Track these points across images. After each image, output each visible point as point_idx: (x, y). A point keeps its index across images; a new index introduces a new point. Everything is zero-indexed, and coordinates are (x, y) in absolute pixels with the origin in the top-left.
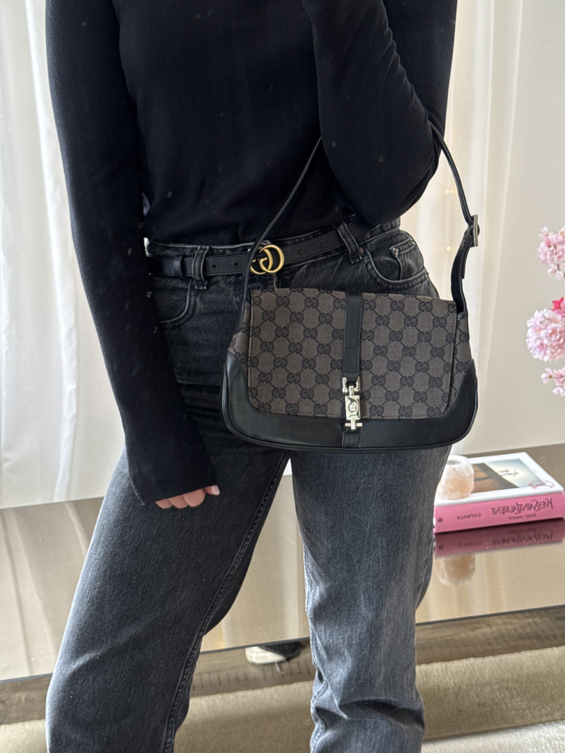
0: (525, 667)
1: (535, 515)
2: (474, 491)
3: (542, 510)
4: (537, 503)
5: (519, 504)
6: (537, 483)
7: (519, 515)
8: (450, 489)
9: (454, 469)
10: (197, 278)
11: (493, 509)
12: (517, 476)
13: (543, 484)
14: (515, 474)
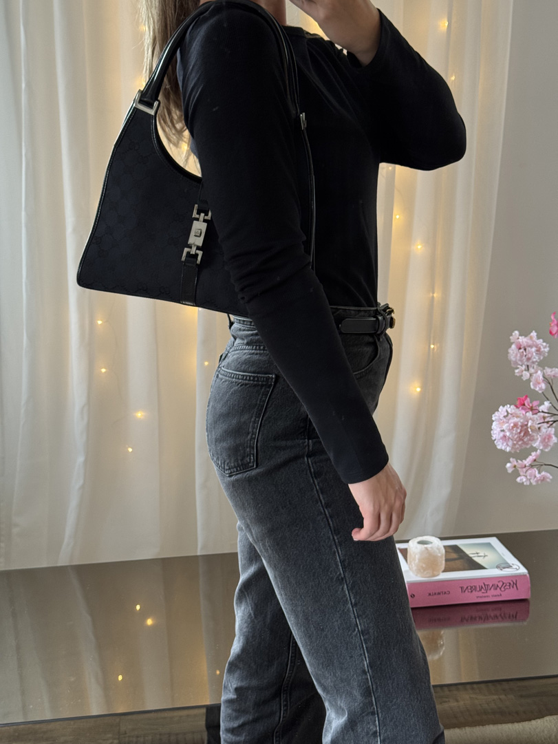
1: (501, 595)
2: (445, 571)
3: (507, 591)
4: (503, 584)
5: (485, 585)
6: (503, 566)
7: (486, 594)
8: (422, 567)
9: (426, 548)
11: (462, 588)
12: (486, 557)
13: (509, 567)
14: (485, 556)
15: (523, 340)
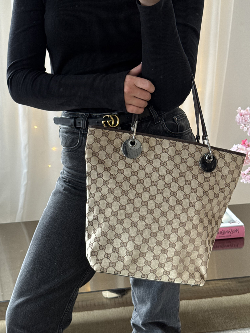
0: (224, 304)
1: (231, 236)
3: (234, 234)
4: (232, 230)
5: (223, 231)
6: (232, 221)
7: (223, 235)
10: (84, 128)
13: (235, 222)
15: (243, 112)
